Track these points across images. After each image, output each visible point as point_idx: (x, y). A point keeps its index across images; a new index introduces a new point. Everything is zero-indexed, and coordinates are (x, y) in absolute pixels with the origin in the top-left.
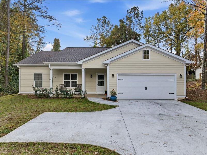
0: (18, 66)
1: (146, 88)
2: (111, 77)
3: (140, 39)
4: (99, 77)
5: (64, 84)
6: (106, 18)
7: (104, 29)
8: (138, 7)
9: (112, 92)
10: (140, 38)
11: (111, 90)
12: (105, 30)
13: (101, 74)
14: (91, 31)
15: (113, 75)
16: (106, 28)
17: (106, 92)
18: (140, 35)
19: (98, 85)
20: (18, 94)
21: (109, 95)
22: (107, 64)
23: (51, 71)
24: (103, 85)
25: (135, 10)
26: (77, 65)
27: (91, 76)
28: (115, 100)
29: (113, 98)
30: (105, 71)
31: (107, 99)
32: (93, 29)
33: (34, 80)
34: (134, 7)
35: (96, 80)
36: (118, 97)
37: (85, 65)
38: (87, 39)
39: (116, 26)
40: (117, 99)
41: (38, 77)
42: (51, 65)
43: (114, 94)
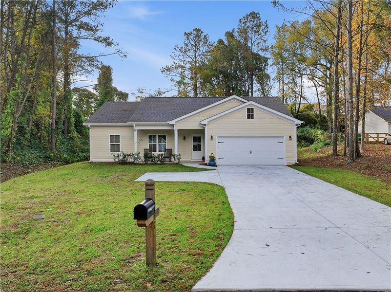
0: (89, 126)
1: (251, 152)
2: (210, 139)
3: (266, 67)
4: (195, 139)
5: (148, 148)
6: (202, 32)
7: (198, 51)
8: (259, 14)
9: (211, 157)
10: (265, 65)
11: (210, 155)
12: (200, 53)
13: (197, 136)
14: (173, 55)
15: (212, 136)
16: (201, 49)
17: (203, 158)
18: (266, 60)
19: (193, 150)
20: (90, 161)
21: (207, 161)
22: (205, 125)
23: (136, 133)
24: (199, 149)
25: (254, 17)
26: (169, 125)
27: (184, 138)
28: (214, 165)
29: (212, 163)
30: (202, 132)
31: (206, 164)
32: (178, 53)
33: (110, 144)
34: (252, 14)
35: (191, 143)
36: (218, 161)
37: (178, 125)
38: (167, 70)
39: (221, 42)
40: (217, 164)
41: (115, 139)
42: (136, 125)
43: (212, 159)
